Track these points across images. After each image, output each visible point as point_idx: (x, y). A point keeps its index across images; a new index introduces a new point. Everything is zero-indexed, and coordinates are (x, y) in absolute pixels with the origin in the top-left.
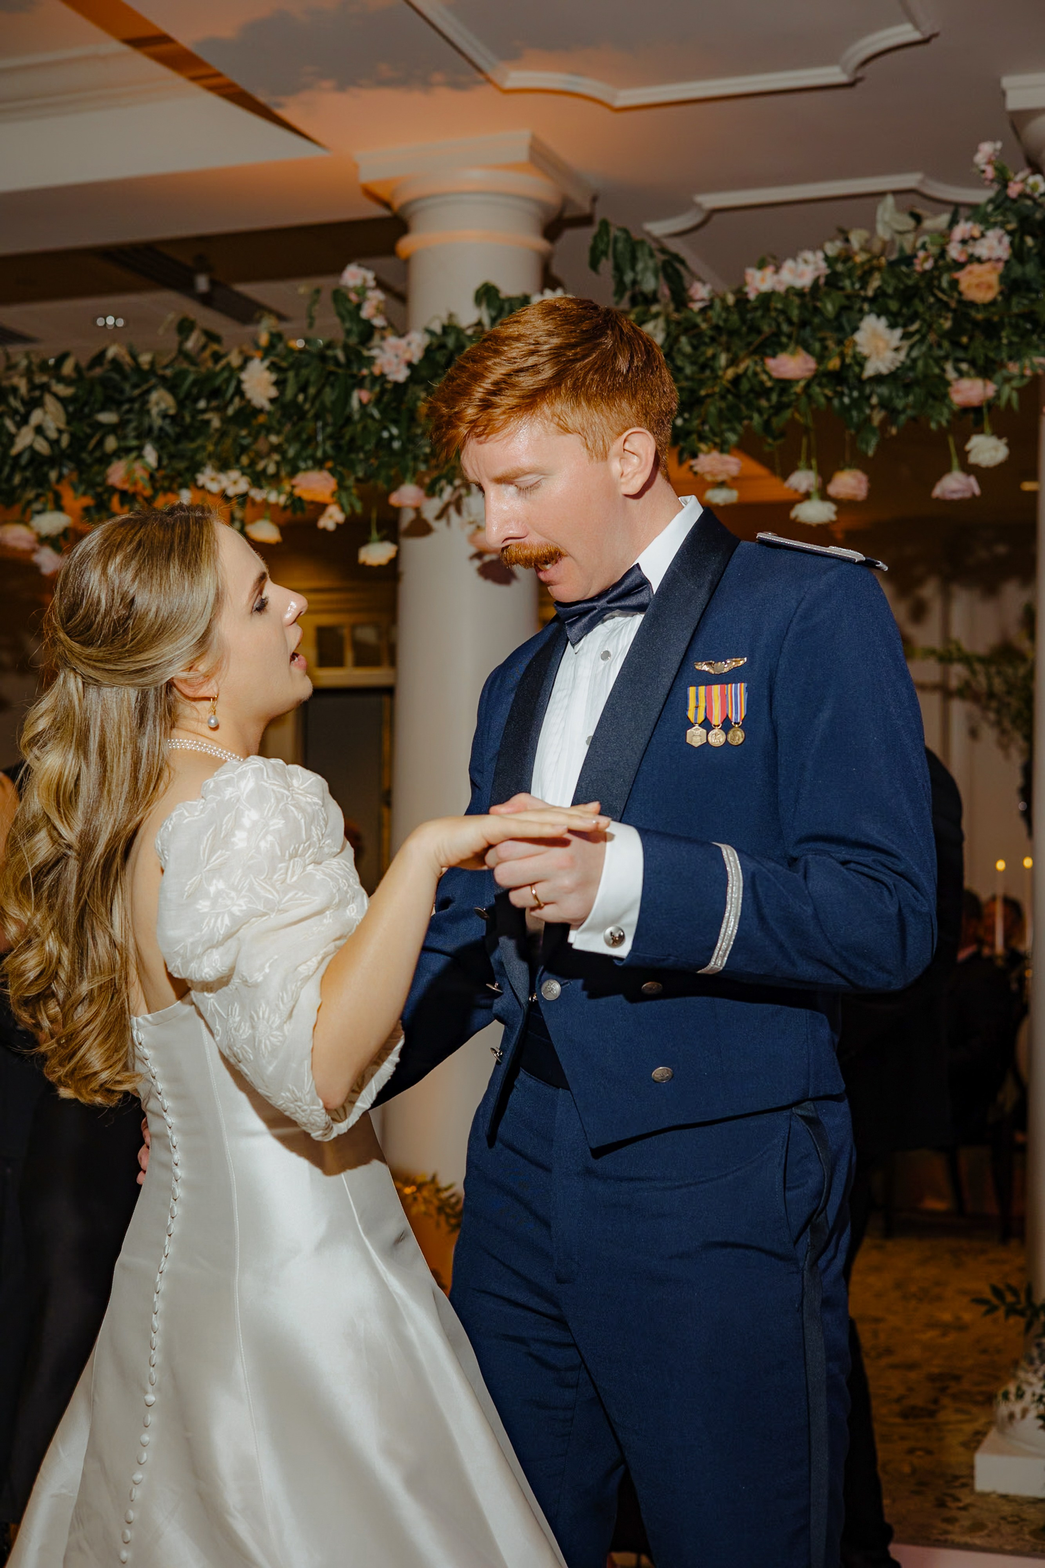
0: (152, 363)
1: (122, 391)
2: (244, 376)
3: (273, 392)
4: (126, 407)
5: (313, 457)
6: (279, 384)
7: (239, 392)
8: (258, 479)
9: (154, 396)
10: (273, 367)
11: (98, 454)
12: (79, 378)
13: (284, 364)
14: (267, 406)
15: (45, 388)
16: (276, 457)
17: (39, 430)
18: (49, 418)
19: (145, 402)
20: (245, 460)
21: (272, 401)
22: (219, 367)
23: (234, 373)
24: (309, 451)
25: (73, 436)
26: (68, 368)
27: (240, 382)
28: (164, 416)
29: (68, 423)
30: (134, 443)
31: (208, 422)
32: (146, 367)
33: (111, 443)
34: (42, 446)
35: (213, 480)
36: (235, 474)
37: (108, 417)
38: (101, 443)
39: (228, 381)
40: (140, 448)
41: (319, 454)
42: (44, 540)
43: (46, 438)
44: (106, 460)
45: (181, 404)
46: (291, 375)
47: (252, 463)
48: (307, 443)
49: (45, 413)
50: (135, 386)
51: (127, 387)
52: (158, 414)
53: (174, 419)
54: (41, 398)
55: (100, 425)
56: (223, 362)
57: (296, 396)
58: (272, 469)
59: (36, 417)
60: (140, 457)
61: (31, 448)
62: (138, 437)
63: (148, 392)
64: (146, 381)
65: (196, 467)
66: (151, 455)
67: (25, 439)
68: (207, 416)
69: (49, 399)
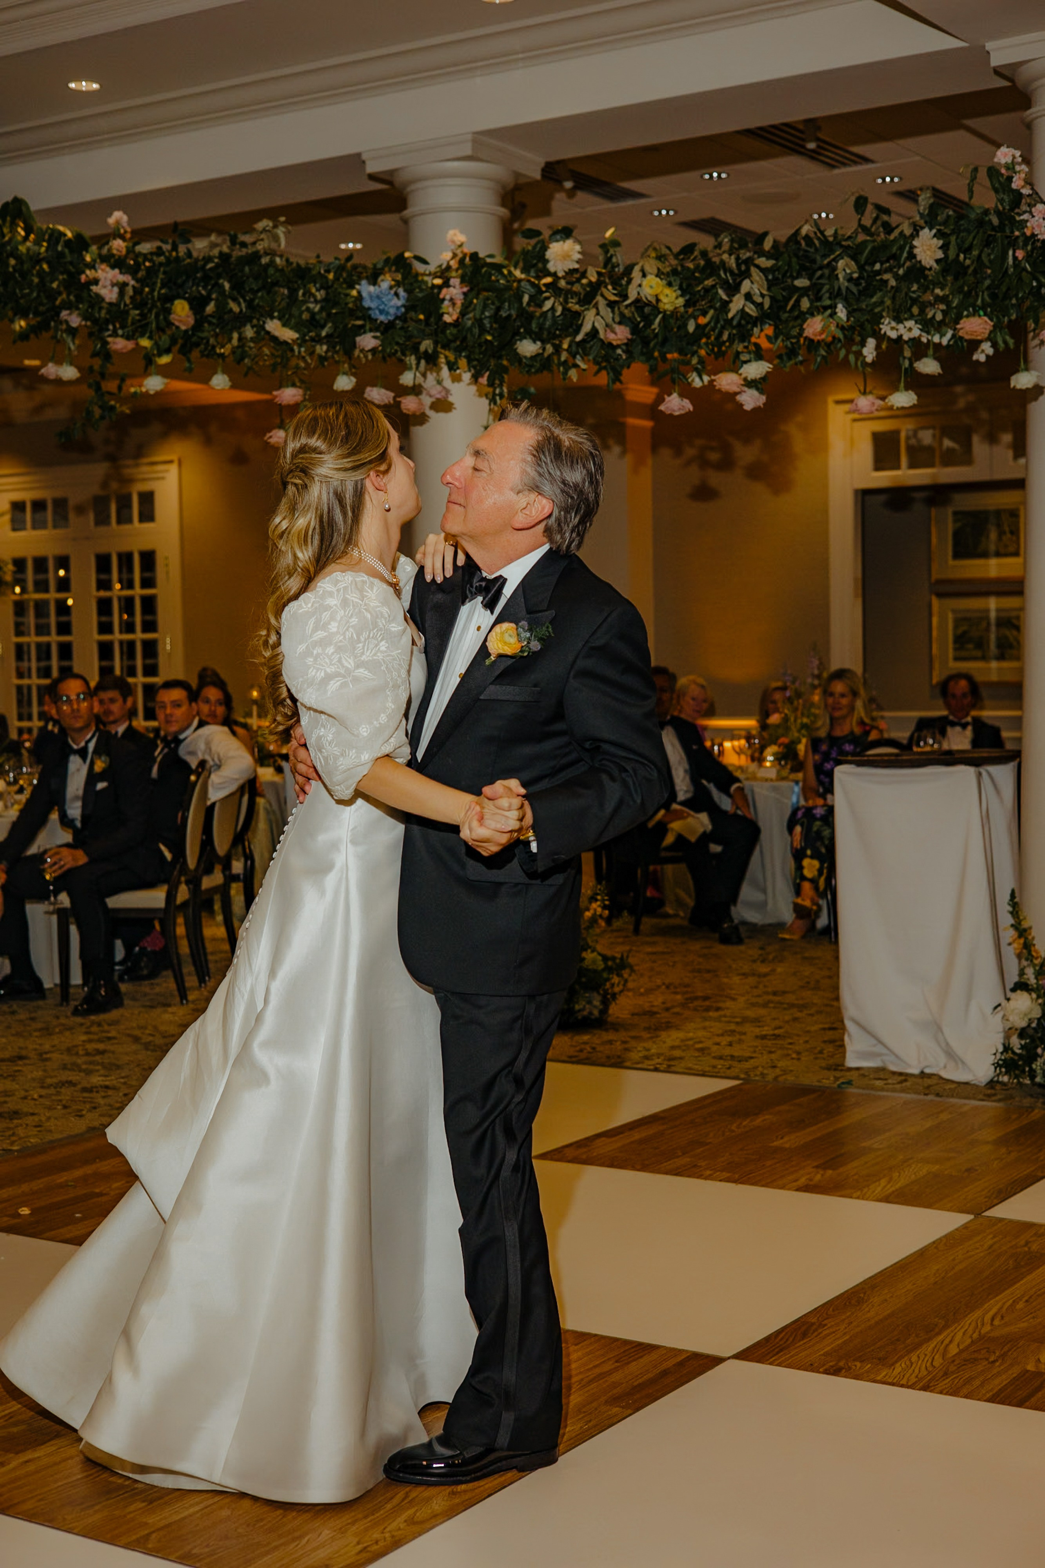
0: (835, 234)
1: (814, 261)
2: (915, 243)
3: (940, 255)
4: (819, 273)
5: (974, 306)
6: (944, 248)
7: (912, 256)
8: (927, 325)
9: (841, 264)
10: (939, 235)
11: (796, 313)
12: (776, 252)
13: (947, 231)
14: (935, 265)
15: (749, 262)
16: (943, 307)
17: (748, 297)
18: (755, 286)
19: (835, 269)
20: (915, 310)
21: (938, 261)
22: (892, 237)
23: (908, 240)
24: (971, 300)
25: (772, 298)
26: (768, 245)
27: (912, 247)
28: (850, 279)
29: (769, 289)
30: (828, 302)
31: (886, 282)
32: (831, 239)
33: (805, 304)
34: (751, 310)
35: (892, 328)
36: (910, 323)
37: (802, 282)
38: (798, 303)
39: (902, 248)
40: (833, 307)
41: (979, 302)
42: (750, 384)
43: (753, 302)
44: (802, 317)
45: (861, 268)
46: (953, 239)
47: (922, 311)
48: (968, 295)
49: (752, 282)
50: (825, 256)
51: (818, 258)
52: (844, 278)
53: (856, 282)
54: (748, 270)
55: (797, 289)
56: (896, 233)
57: (958, 255)
58: (939, 317)
59: (746, 286)
60: (833, 315)
61: (743, 310)
62: (830, 298)
63: (836, 260)
64: (832, 251)
65: (877, 319)
66: (841, 312)
67: (737, 304)
68: (886, 276)
69: (753, 270)
